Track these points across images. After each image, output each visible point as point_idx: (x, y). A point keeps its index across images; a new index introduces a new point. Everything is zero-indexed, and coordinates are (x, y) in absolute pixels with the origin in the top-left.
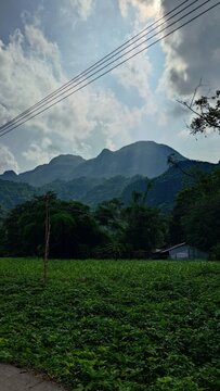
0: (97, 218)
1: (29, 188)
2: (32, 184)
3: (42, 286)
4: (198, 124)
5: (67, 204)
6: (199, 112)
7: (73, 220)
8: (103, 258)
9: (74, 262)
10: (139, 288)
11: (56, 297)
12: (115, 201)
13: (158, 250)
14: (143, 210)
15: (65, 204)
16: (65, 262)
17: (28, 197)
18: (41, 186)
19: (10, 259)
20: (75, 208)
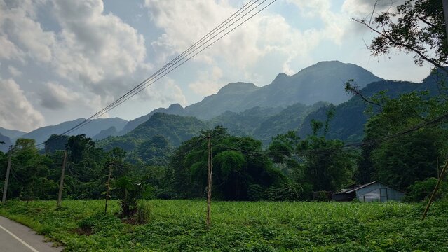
0: (271, 155)
1: (197, 122)
2: (200, 117)
3: (206, 228)
4: (379, 44)
5: (237, 140)
6: (380, 30)
7: (242, 157)
8: (277, 200)
9: (243, 204)
10: (306, 232)
11: (218, 239)
12: (291, 135)
13: (344, 190)
14: (324, 144)
15: (234, 140)
16: (235, 203)
17: (195, 133)
18: (209, 119)
19: (177, 201)
20: (245, 144)
